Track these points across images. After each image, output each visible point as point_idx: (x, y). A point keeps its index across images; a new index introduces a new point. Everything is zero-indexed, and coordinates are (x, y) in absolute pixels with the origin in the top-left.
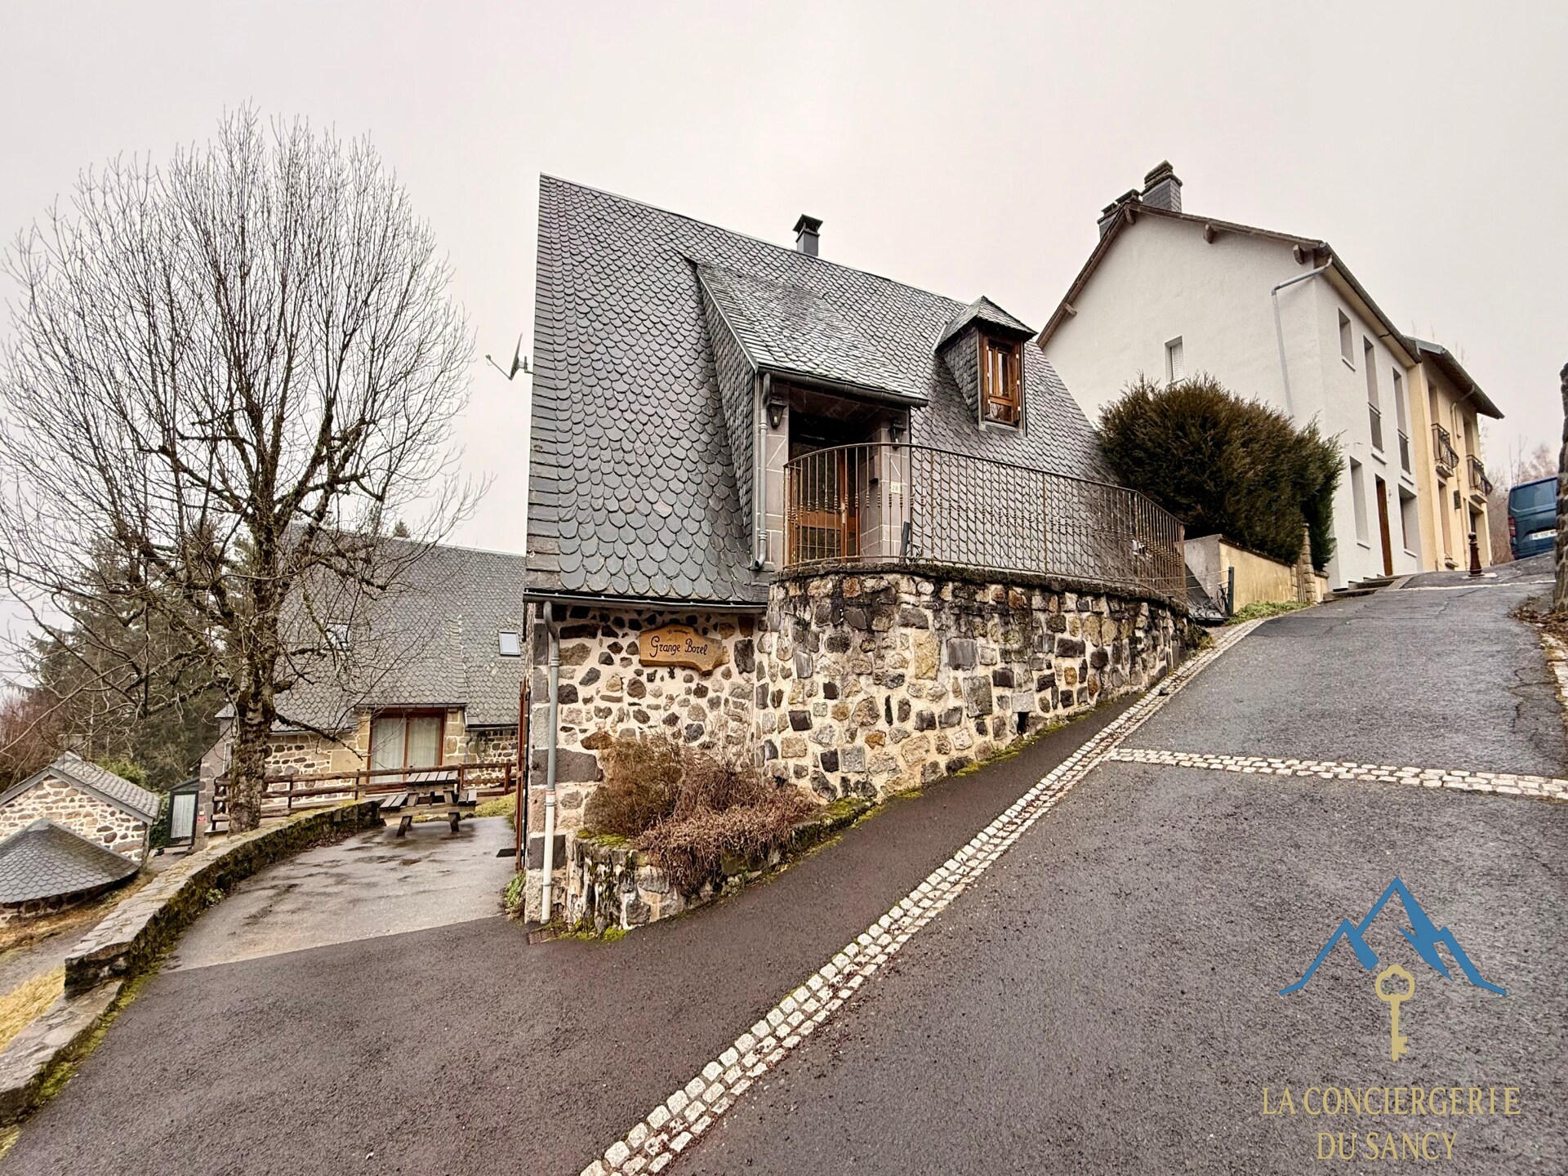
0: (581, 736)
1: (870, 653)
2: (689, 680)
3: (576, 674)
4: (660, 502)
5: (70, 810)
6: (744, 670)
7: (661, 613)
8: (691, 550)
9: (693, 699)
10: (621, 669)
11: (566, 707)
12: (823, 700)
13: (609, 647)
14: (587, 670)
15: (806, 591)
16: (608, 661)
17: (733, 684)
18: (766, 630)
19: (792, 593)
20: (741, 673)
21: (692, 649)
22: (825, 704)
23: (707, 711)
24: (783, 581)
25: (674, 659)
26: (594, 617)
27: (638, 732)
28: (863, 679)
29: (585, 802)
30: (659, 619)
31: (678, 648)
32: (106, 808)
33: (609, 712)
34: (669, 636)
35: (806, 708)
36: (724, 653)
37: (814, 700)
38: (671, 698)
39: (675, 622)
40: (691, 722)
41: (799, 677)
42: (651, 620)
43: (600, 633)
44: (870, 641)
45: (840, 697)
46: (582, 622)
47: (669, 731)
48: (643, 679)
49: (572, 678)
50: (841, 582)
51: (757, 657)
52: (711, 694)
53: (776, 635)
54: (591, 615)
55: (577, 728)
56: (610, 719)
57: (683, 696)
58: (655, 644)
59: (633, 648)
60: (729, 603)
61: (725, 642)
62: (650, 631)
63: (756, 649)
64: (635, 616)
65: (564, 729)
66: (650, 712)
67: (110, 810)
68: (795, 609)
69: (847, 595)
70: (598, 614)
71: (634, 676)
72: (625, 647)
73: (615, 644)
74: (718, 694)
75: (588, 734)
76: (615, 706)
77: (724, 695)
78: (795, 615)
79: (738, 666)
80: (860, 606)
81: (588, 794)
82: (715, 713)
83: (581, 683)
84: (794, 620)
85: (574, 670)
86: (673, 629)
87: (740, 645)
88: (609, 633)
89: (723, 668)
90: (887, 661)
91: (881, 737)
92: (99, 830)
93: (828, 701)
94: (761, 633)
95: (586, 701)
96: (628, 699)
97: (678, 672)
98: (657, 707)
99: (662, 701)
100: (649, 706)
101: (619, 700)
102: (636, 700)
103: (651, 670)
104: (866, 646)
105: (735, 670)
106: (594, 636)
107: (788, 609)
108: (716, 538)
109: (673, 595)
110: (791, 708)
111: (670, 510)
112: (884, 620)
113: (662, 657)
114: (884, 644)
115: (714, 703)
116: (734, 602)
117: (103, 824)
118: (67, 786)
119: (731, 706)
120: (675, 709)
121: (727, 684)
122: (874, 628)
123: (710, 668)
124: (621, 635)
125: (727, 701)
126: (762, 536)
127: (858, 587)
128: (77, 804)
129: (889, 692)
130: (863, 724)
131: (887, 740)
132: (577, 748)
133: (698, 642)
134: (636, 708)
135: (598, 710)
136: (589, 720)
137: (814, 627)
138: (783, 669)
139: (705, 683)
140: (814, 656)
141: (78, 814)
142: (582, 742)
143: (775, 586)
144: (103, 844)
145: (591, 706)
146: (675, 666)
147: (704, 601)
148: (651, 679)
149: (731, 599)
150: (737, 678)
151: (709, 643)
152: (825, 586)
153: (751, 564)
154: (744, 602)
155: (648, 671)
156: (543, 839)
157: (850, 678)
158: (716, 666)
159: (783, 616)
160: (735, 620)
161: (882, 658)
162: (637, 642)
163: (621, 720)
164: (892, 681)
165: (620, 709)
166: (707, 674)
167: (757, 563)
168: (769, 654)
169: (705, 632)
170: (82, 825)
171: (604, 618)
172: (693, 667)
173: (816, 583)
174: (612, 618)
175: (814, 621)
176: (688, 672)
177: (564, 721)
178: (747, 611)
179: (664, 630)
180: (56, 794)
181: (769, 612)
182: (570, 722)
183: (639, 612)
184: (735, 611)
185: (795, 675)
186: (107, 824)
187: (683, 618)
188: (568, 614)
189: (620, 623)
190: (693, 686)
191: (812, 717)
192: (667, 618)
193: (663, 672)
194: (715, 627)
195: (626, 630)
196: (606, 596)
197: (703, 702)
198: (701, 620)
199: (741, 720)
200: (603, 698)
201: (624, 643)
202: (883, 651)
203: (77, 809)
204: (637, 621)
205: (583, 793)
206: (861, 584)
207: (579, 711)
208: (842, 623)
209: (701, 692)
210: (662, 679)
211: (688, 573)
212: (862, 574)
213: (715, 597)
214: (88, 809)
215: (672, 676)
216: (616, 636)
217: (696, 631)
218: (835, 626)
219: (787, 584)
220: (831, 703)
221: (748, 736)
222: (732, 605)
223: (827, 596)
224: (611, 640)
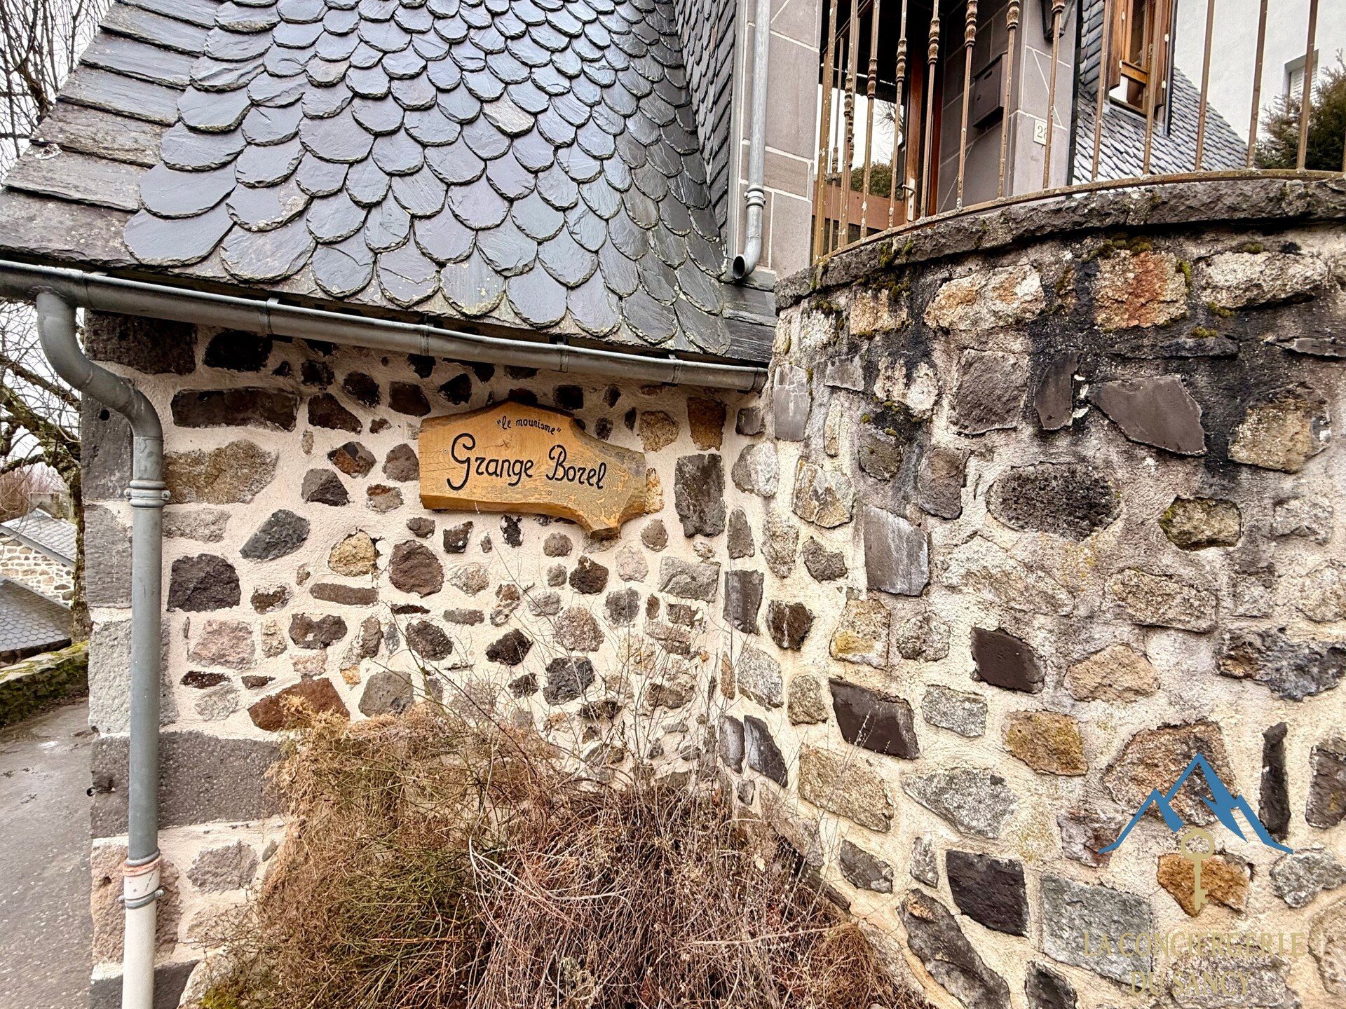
0: (251, 697)
1: (1211, 553)
2: (561, 549)
3: (231, 524)
4: (505, 102)
5: (26, 568)
6: (699, 531)
7: (485, 371)
8: (572, 216)
9: (570, 598)
10: (372, 517)
11: (200, 619)
12: (968, 685)
13: (332, 455)
14: (266, 516)
15: (917, 313)
16: (330, 493)
17: (670, 563)
18: (759, 434)
19: (858, 323)
20: (690, 536)
21: (565, 471)
22: (974, 698)
23: (603, 626)
24: (826, 291)
25: (515, 497)
26: (283, 370)
27: (418, 681)
28: (1162, 647)
29: (261, 871)
30: (479, 389)
31: (526, 466)
32: (61, 567)
33: (336, 628)
34: (505, 435)
35: (893, 689)
36: (650, 486)
37: (933, 673)
38: (511, 595)
39: (524, 399)
40: (561, 653)
41: (875, 585)
42: (457, 391)
43: (302, 415)
44: (1211, 504)
45: (1047, 693)
46: (246, 380)
47: (501, 675)
48: (435, 543)
49: (217, 537)
50: (1087, 270)
51: (731, 498)
52: (615, 585)
53: (790, 452)
54: (273, 362)
55: (235, 677)
56: (337, 650)
57: (543, 589)
58: (462, 454)
59: (402, 463)
60: (665, 353)
61: (652, 459)
62: (448, 418)
63: (728, 478)
64: (409, 375)
65: (193, 678)
66: (450, 630)
67: (66, 569)
68: (870, 372)
69: (1111, 319)
70: (297, 361)
71: (410, 535)
72: (381, 456)
73: (351, 449)
74: (633, 585)
75: (272, 691)
76: (353, 616)
77: (646, 589)
78: (867, 395)
79: (683, 518)
80: (1173, 359)
81: (273, 848)
82: (622, 631)
83: (246, 554)
84: (864, 408)
85: (224, 517)
86: (513, 418)
87: (689, 468)
88: (327, 415)
89: (645, 523)
90: (1286, 588)
91: (1235, 882)
92: (56, 588)
93: (989, 693)
94: (745, 441)
95: (263, 602)
96: (391, 595)
97: (529, 528)
98: (473, 618)
99: (487, 602)
100: (449, 616)
101: (366, 597)
102: (414, 599)
103: (454, 522)
104: (1197, 521)
105: (675, 529)
106: (286, 422)
107: (843, 374)
108: (639, 198)
109: (505, 316)
110: (836, 670)
111: (527, 122)
112: (1293, 422)
113: (480, 488)
114: (1280, 521)
115: (622, 609)
116: (679, 354)
117: (60, 583)
118: (20, 544)
119: (663, 612)
120: (524, 620)
121: (654, 561)
122: (1240, 453)
123: (612, 523)
124: (367, 425)
125: (653, 604)
126: (754, 197)
127: (1173, 287)
128: (32, 562)
129: (1280, 712)
130: (1149, 813)
131: (1258, 891)
132: (240, 728)
133: (582, 453)
134: (416, 619)
135: (302, 627)
136: (272, 652)
137: (943, 434)
138: (815, 551)
139: (602, 558)
140: (938, 531)
141: (33, 572)
142: (253, 711)
143: (795, 313)
144: (61, 601)
145: (281, 617)
146: (521, 515)
147: (596, 341)
148: (455, 544)
149: (670, 345)
150: (680, 549)
151: (611, 460)
152: (1006, 291)
153: (726, 268)
154: (706, 356)
155: (448, 523)
156: (119, 981)
157: (1101, 633)
158: (627, 517)
159: (822, 394)
160: (678, 406)
161: (1267, 575)
162: (414, 446)
163: (370, 651)
164: (1301, 670)
165: (367, 624)
166: (606, 537)
167: (739, 263)
168: (768, 498)
169: (604, 430)
170: (39, 582)
171: (314, 374)
172: (569, 519)
173: (966, 279)
174: (340, 377)
175: (946, 412)
176: (556, 529)
177: (195, 656)
178: (711, 380)
179: (491, 419)
180: (10, 551)
181: (771, 385)
182: (213, 660)
183: (423, 363)
184: (680, 377)
185: (858, 577)
186: (64, 582)
187: (543, 388)
188: (200, 354)
189: (365, 391)
190: (570, 564)
191: (919, 726)
192: (503, 384)
193: (489, 528)
194: (630, 418)
195: (383, 411)
196: (284, 298)
197: (595, 604)
198: (593, 401)
199: (686, 651)
200: (321, 592)
201: (379, 446)
202: (1269, 550)
203: (33, 567)
204: (416, 389)
205: (259, 847)
206: (1189, 270)
207: (242, 633)
208: (1079, 428)
209: (589, 580)
210: (487, 545)
211: (558, 267)
212: (1194, 230)
213: (625, 336)
214: (44, 567)
215: (513, 537)
216: (353, 425)
217: (579, 425)
218: (1044, 436)
219: (841, 300)
220: (1001, 702)
221: (704, 685)
222: (672, 360)
223: (1018, 325)
224: (339, 438)
